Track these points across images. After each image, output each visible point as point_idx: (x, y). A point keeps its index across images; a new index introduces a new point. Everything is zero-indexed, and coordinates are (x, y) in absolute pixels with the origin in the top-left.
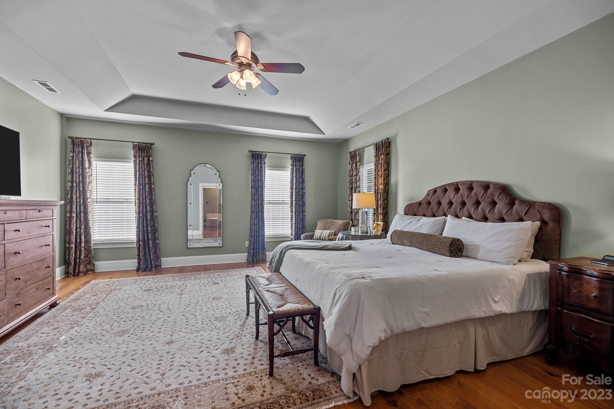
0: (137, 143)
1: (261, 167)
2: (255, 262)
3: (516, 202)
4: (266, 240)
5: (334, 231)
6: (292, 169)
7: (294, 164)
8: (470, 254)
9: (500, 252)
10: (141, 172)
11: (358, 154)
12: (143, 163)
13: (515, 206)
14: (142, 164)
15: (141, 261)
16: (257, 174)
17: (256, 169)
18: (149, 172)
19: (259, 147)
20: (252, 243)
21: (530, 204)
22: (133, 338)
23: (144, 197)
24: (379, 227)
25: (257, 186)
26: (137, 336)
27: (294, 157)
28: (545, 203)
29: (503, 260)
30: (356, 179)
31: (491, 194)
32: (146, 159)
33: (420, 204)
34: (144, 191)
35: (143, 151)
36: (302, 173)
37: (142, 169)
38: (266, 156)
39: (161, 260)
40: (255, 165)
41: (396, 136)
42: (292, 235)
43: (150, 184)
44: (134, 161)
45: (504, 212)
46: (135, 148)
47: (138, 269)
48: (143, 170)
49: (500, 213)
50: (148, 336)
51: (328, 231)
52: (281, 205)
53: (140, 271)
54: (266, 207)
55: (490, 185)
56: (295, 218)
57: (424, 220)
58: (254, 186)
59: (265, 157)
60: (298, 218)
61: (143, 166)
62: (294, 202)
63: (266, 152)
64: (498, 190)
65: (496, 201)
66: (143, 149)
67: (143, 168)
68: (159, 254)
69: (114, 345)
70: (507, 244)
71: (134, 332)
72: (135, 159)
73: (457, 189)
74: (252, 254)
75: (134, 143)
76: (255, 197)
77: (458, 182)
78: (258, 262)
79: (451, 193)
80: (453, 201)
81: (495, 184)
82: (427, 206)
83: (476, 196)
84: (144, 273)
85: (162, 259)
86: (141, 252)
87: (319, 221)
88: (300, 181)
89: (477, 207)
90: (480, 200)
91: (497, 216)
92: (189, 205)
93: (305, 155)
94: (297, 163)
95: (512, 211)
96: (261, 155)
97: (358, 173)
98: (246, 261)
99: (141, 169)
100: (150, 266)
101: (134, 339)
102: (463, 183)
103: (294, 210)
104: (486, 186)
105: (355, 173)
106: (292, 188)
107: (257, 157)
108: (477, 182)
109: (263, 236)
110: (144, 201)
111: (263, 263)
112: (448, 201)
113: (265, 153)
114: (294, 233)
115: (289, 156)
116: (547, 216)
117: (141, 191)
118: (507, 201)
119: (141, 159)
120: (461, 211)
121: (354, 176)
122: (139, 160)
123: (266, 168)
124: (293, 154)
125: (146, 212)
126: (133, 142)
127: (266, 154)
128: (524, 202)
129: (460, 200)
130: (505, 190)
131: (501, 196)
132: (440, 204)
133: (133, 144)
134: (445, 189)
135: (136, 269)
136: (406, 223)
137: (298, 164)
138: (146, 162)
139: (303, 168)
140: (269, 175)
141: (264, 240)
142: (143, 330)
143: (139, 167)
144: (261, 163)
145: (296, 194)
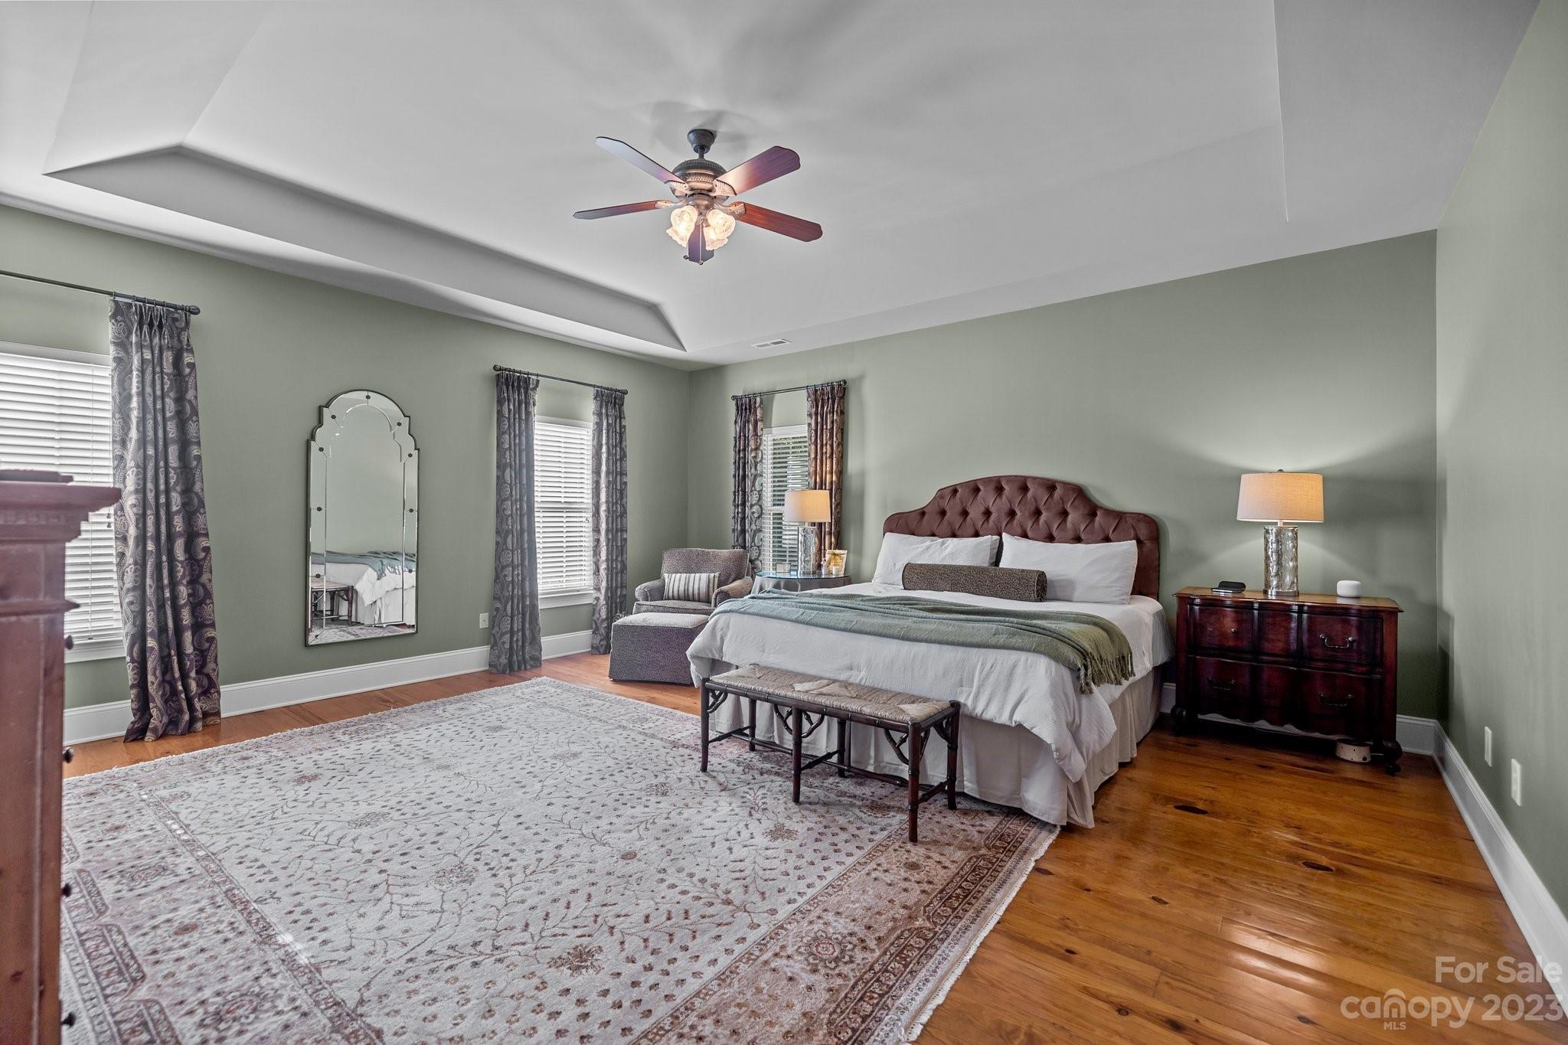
0: (130, 301)
1: (528, 413)
2: (516, 667)
3: (1098, 513)
4: (541, 606)
5: (717, 574)
6: (599, 425)
7: (604, 411)
8: (1060, 594)
9: (1107, 587)
10: (149, 400)
11: (761, 403)
12: (158, 369)
13: (1097, 519)
14: (154, 373)
15: (151, 705)
16: (517, 432)
17: (514, 419)
18: (180, 400)
19: (520, 361)
20: (507, 616)
21: (1119, 516)
23: (162, 487)
24: (839, 561)
25: (518, 461)
27: (602, 395)
28: (1139, 514)
29: (1117, 599)
30: (755, 457)
31: (1061, 499)
32: (168, 356)
33: (922, 513)
34: (162, 464)
35: (155, 327)
36: (621, 434)
37: (154, 391)
38: (537, 385)
39: (219, 693)
40: (512, 407)
41: (861, 378)
42: (598, 589)
43: (184, 444)
44: (118, 360)
45: (1082, 529)
46: (122, 315)
47: (137, 734)
48: (158, 393)
49: (1076, 529)
50: (546, 862)
51: (704, 576)
52: (565, 515)
53: (149, 736)
54: (539, 518)
55: (1057, 485)
56: (607, 545)
57: (952, 543)
58: (511, 465)
59: (535, 389)
60: (612, 546)
61: (158, 382)
62: (603, 508)
63: (537, 375)
64: (1071, 492)
65: (1069, 510)
66: (156, 324)
67: (158, 387)
68: (213, 676)
70: (1117, 575)
71: (487, 864)
72: (122, 354)
73: (1000, 490)
74: (507, 646)
75: (117, 299)
76: (514, 492)
77: (1000, 477)
78: (523, 668)
79: (987, 497)
80: (993, 509)
81: (1065, 484)
82: (938, 518)
83: (1036, 502)
84: (165, 744)
85: (223, 689)
86: (154, 674)
87: (669, 552)
88: (616, 454)
89: (1037, 520)
90: (1042, 509)
91: (1071, 534)
92: (314, 513)
93: (625, 392)
94: (610, 410)
95: (1093, 526)
96: (527, 381)
97: (760, 445)
98: (488, 668)
99: (149, 390)
100: (187, 717)
102: (1011, 479)
103: (603, 526)
104: (1051, 486)
105: (752, 445)
106: (597, 472)
107: (516, 384)
108: (1035, 478)
109: (534, 595)
110: (162, 500)
111: (536, 667)
112: (982, 509)
113: (535, 377)
114: (604, 584)
115: (592, 391)
116: (1143, 532)
117: (151, 466)
118: (1086, 511)
119: (148, 356)
120: (1008, 526)
121: (752, 450)
122: (143, 361)
123: (536, 418)
124: (601, 387)
125: (171, 538)
126: (116, 295)
127: (538, 381)
128: (1109, 513)
129: (1006, 507)
130: (1079, 493)
131: (1076, 502)
132: (965, 513)
133: (116, 303)
134: (974, 488)
135: (124, 733)
136: (920, 550)
137: (611, 412)
138: (168, 368)
139: (623, 423)
140: (544, 433)
141: (534, 606)
142: (505, 855)
143: (142, 382)
144: (527, 404)
145: (607, 487)
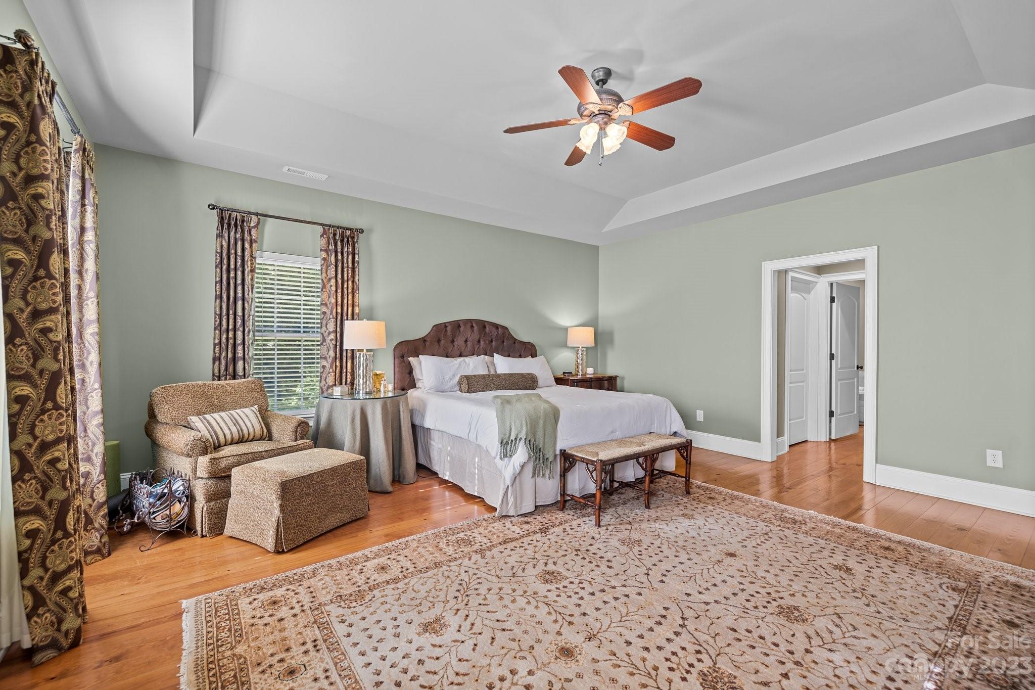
3: (516, 342)
11: (257, 223)
13: (516, 345)
22: (777, 591)
26: (769, 590)
33: (424, 341)
50: (754, 580)
69: (811, 597)
71: (768, 602)
81: (501, 326)
82: (437, 344)
101: (776, 589)
128: (520, 342)
132: (453, 342)
134: (458, 325)
142: (752, 596)
